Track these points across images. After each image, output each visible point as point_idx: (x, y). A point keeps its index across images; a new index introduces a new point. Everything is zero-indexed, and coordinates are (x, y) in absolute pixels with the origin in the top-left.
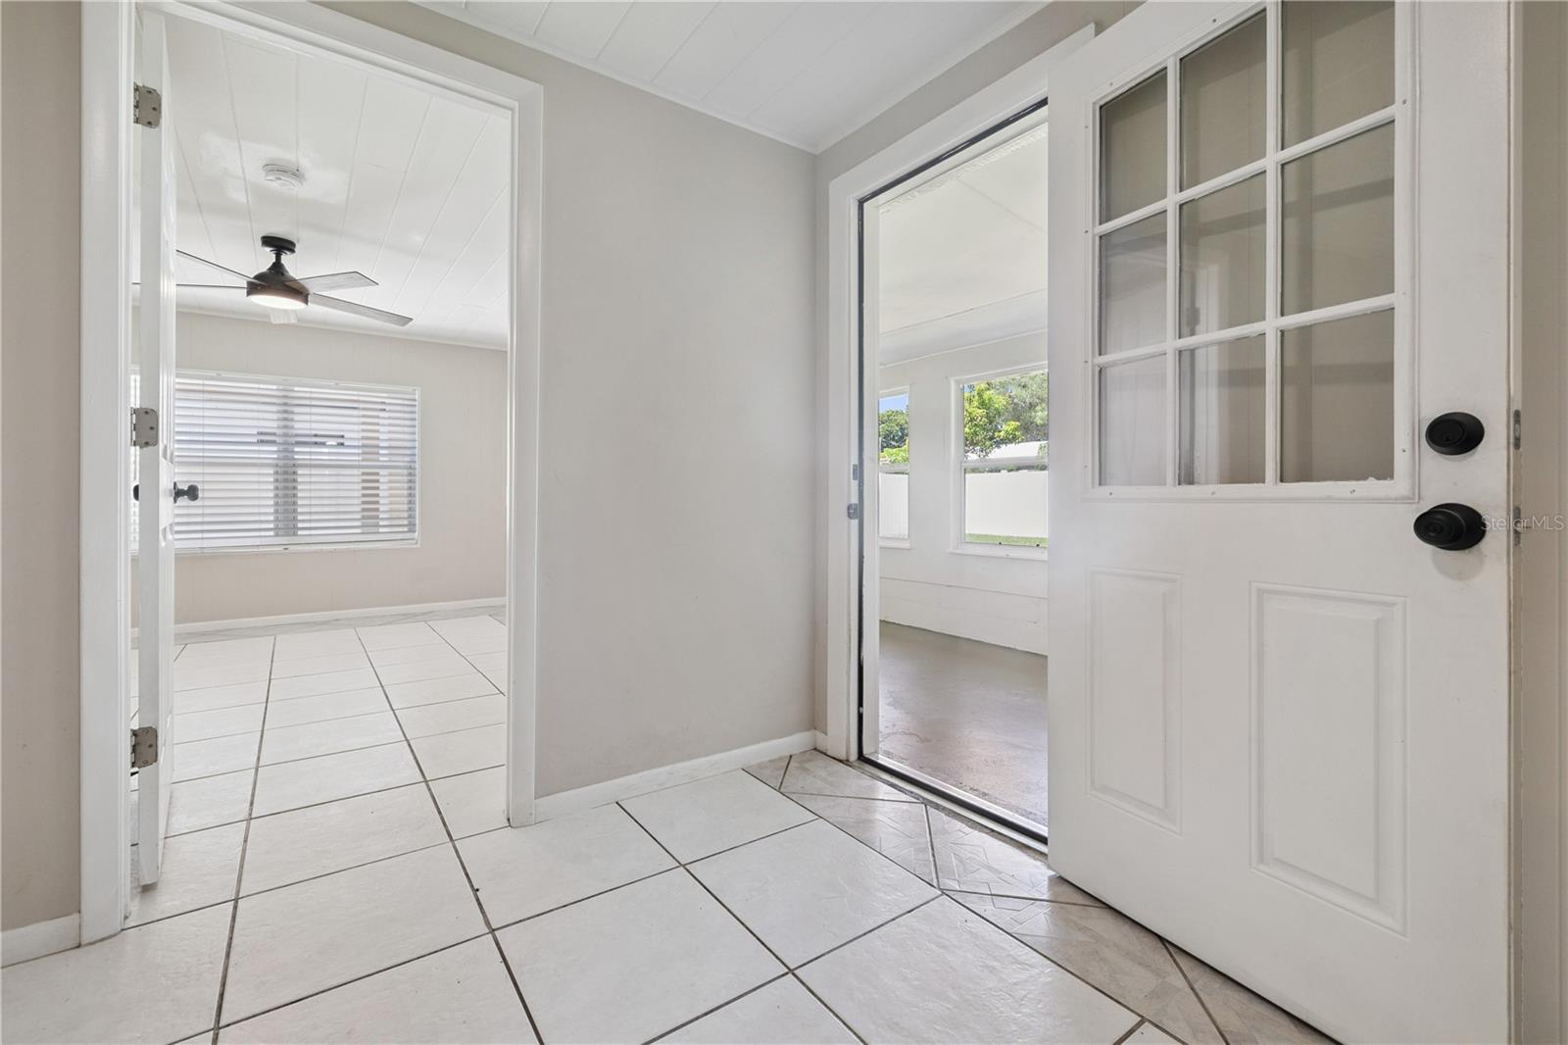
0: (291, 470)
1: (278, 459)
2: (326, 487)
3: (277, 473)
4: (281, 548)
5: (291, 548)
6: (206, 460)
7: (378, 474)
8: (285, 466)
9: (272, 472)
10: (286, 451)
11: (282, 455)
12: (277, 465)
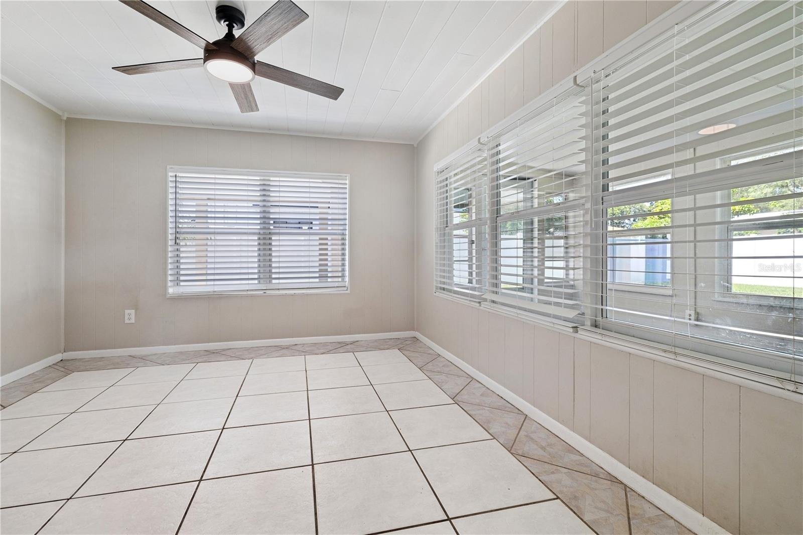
0: (268, 236)
1: (260, 229)
2: (302, 248)
3: (259, 239)
4: (262, 292)
5: (268, 292)
6: (216, 231)
7: (327, 239)
8: (264, 234)
9: (257, 238)
10: (264, 223)
11: (262, 226)
12: (259, 234)
